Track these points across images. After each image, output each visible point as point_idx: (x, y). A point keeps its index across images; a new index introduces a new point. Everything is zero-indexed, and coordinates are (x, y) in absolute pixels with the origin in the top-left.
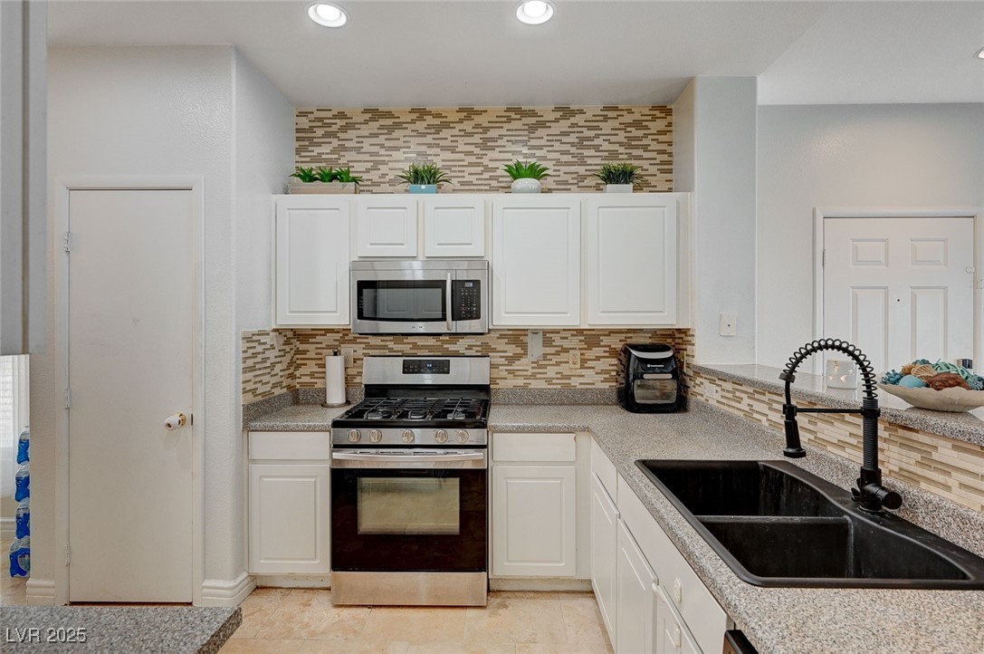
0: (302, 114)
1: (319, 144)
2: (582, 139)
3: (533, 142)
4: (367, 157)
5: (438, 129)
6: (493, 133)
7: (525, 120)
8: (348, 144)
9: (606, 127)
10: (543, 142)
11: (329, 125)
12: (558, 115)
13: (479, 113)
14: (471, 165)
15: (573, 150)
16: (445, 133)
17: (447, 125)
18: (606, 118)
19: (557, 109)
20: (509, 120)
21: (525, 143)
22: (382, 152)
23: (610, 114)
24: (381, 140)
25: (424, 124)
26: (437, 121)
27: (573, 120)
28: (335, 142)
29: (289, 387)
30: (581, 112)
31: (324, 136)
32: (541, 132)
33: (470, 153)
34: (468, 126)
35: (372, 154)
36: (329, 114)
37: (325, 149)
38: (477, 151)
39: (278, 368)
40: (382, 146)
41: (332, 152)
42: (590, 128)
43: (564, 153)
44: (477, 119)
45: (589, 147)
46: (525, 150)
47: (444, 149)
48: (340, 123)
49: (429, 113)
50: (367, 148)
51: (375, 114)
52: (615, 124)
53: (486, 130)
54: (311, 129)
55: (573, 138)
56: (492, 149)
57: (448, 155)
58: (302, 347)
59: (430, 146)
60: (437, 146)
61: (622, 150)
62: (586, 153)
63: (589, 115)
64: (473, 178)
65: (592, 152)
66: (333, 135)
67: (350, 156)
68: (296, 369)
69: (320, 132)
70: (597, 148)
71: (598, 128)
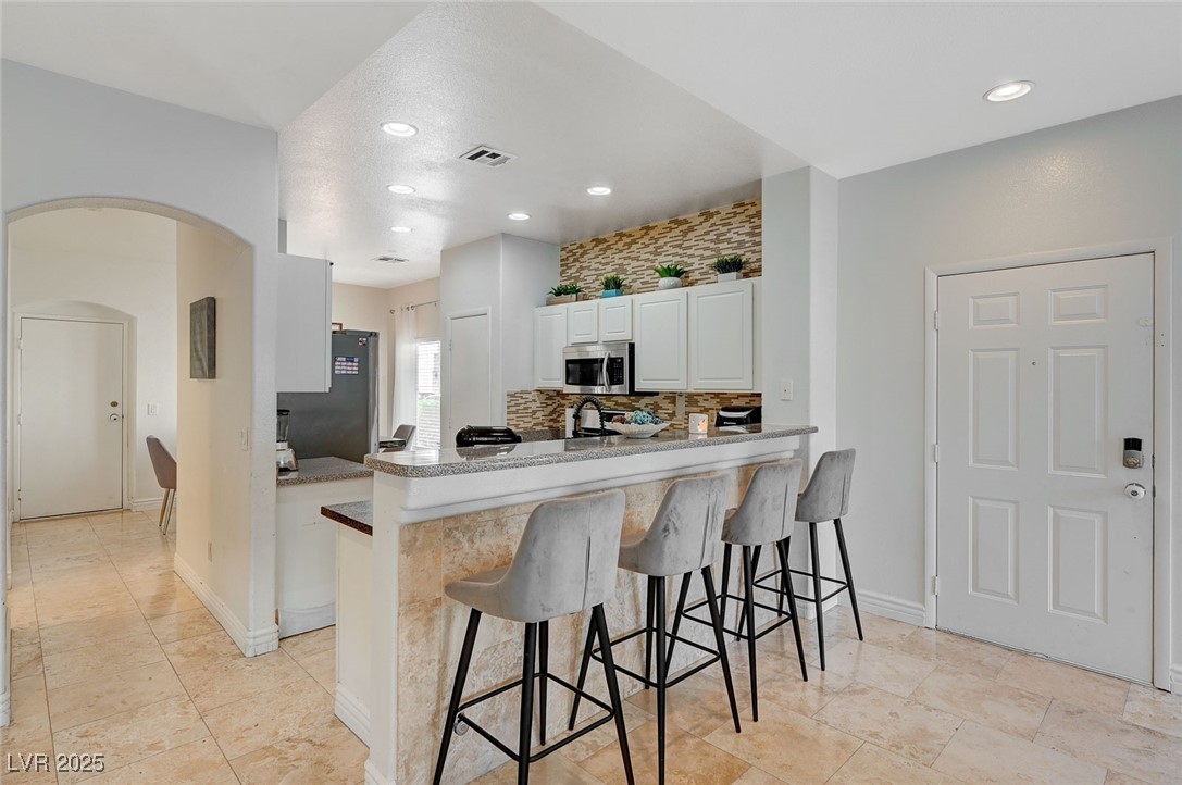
0: (563, 249)
1: (570, 268)
2: (718, 235)
3: (686, 244)
4: (593, 272)
5: (629, 245)
6: (661, 242)
7: (680, 228)
8: (584, 265)
9: (735, 221)
10: (692, 243)
11: (575, 254)
12: (702, 219)
13: (653, 228)
14: (648, 268)
15: (712, 245)
16: (634, 248)
17: (634, 242)
18: (735, 214)
19: (702, 215)
20: (671, 229)
21: (679, 246)
22: (601, 267)
23: (738, 210)
24: (600, 259)
25: (622, 243)
26: (629, 240)
27: (712, 221)
28: (578, 265)
29: (550, 427)
30: (718, 213)
31: (574, 261)
32: (690, 235)
33: (646, 260)
34: (646, 240)
35: (596, 270)
36: (575, 247)
37: (574, 270)
38: (652, 257)
39: (539, 414)
40: (600, 263)
41: (577, 272)
42: (724, 225)
43: (706, 249)
44: (652, 233)
45: (723, 241)
46: (681, 251)
47: (633, 259)
48: (580, 251)
49: (625, 235)
50: (593, 266)
51: (597, 241)
52: (743, 217)
53: (657, 240)
54: (567, 259)
55: (712, 236)
56: (660, 254)
57: (635, 263)
58: (563, 402)
59: (625, 258)
60: (629, 257)
61: (747, 239)
62: (721, 246)
63: (723, 213)
64: (647, 279)
65: (726, 245)
66: (576, 260)
67: (585, 272)
68: (559, 416)
69: (571, 259)
70: (729, 241)
71: (729, 224)
